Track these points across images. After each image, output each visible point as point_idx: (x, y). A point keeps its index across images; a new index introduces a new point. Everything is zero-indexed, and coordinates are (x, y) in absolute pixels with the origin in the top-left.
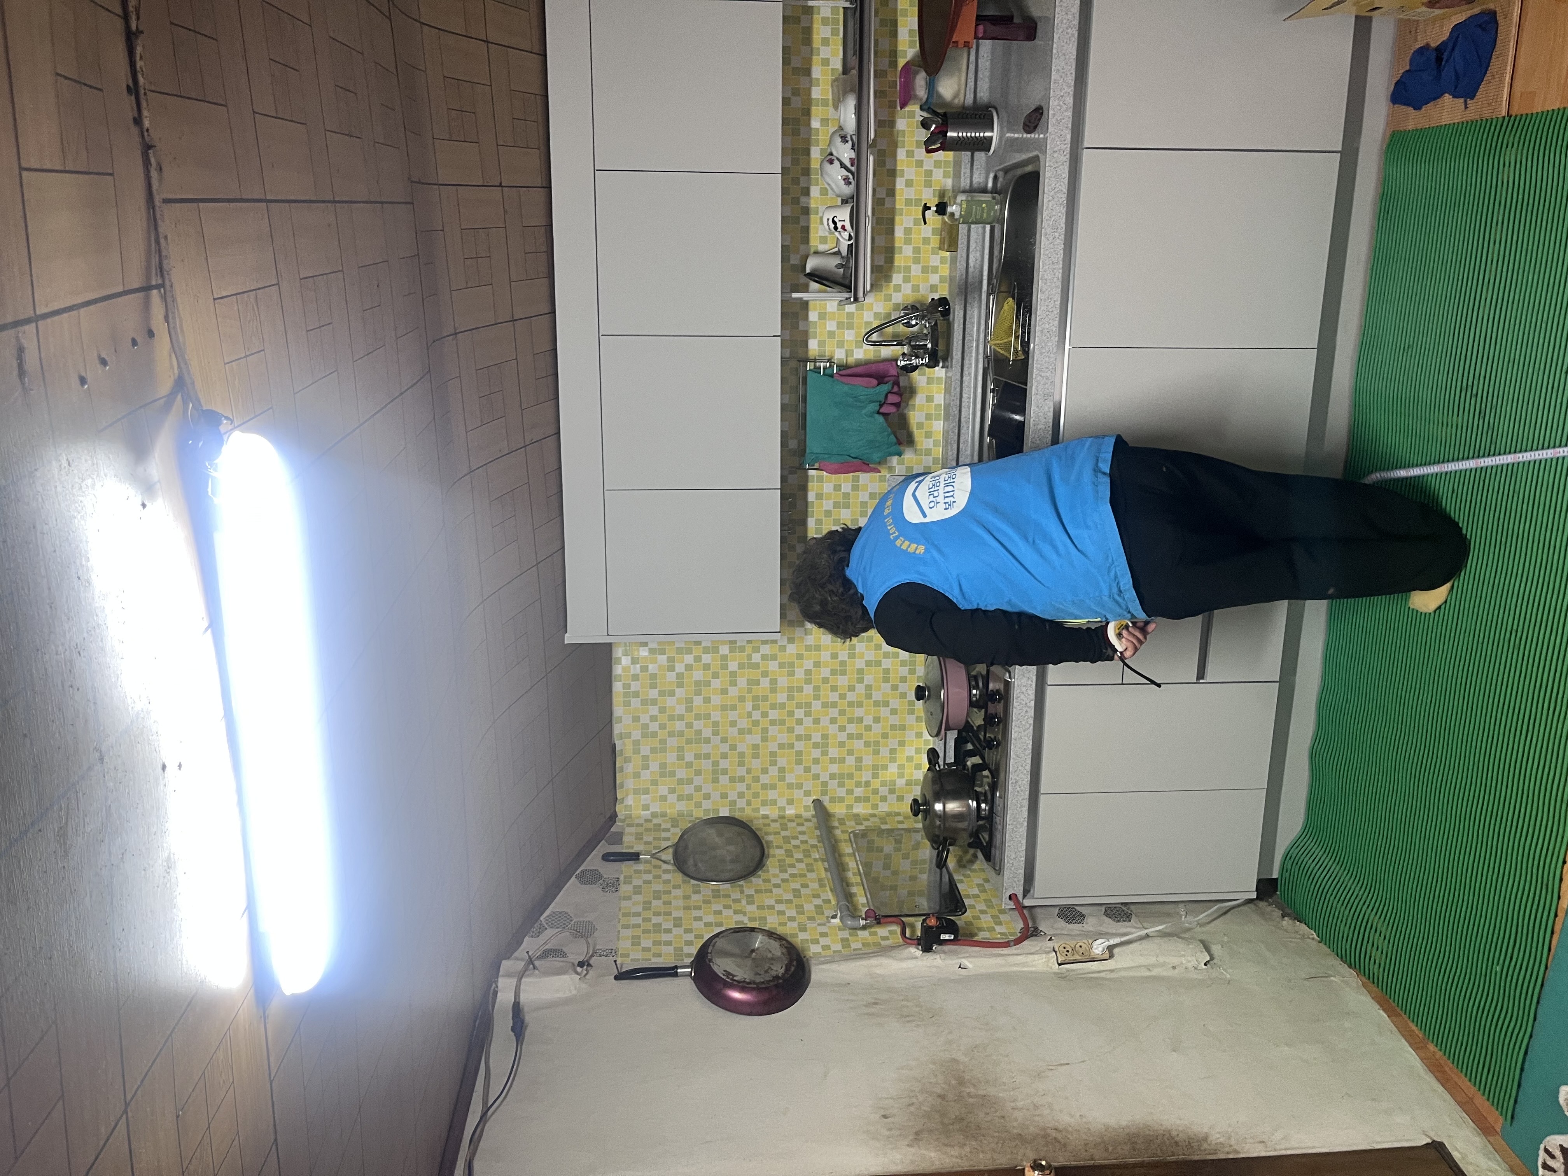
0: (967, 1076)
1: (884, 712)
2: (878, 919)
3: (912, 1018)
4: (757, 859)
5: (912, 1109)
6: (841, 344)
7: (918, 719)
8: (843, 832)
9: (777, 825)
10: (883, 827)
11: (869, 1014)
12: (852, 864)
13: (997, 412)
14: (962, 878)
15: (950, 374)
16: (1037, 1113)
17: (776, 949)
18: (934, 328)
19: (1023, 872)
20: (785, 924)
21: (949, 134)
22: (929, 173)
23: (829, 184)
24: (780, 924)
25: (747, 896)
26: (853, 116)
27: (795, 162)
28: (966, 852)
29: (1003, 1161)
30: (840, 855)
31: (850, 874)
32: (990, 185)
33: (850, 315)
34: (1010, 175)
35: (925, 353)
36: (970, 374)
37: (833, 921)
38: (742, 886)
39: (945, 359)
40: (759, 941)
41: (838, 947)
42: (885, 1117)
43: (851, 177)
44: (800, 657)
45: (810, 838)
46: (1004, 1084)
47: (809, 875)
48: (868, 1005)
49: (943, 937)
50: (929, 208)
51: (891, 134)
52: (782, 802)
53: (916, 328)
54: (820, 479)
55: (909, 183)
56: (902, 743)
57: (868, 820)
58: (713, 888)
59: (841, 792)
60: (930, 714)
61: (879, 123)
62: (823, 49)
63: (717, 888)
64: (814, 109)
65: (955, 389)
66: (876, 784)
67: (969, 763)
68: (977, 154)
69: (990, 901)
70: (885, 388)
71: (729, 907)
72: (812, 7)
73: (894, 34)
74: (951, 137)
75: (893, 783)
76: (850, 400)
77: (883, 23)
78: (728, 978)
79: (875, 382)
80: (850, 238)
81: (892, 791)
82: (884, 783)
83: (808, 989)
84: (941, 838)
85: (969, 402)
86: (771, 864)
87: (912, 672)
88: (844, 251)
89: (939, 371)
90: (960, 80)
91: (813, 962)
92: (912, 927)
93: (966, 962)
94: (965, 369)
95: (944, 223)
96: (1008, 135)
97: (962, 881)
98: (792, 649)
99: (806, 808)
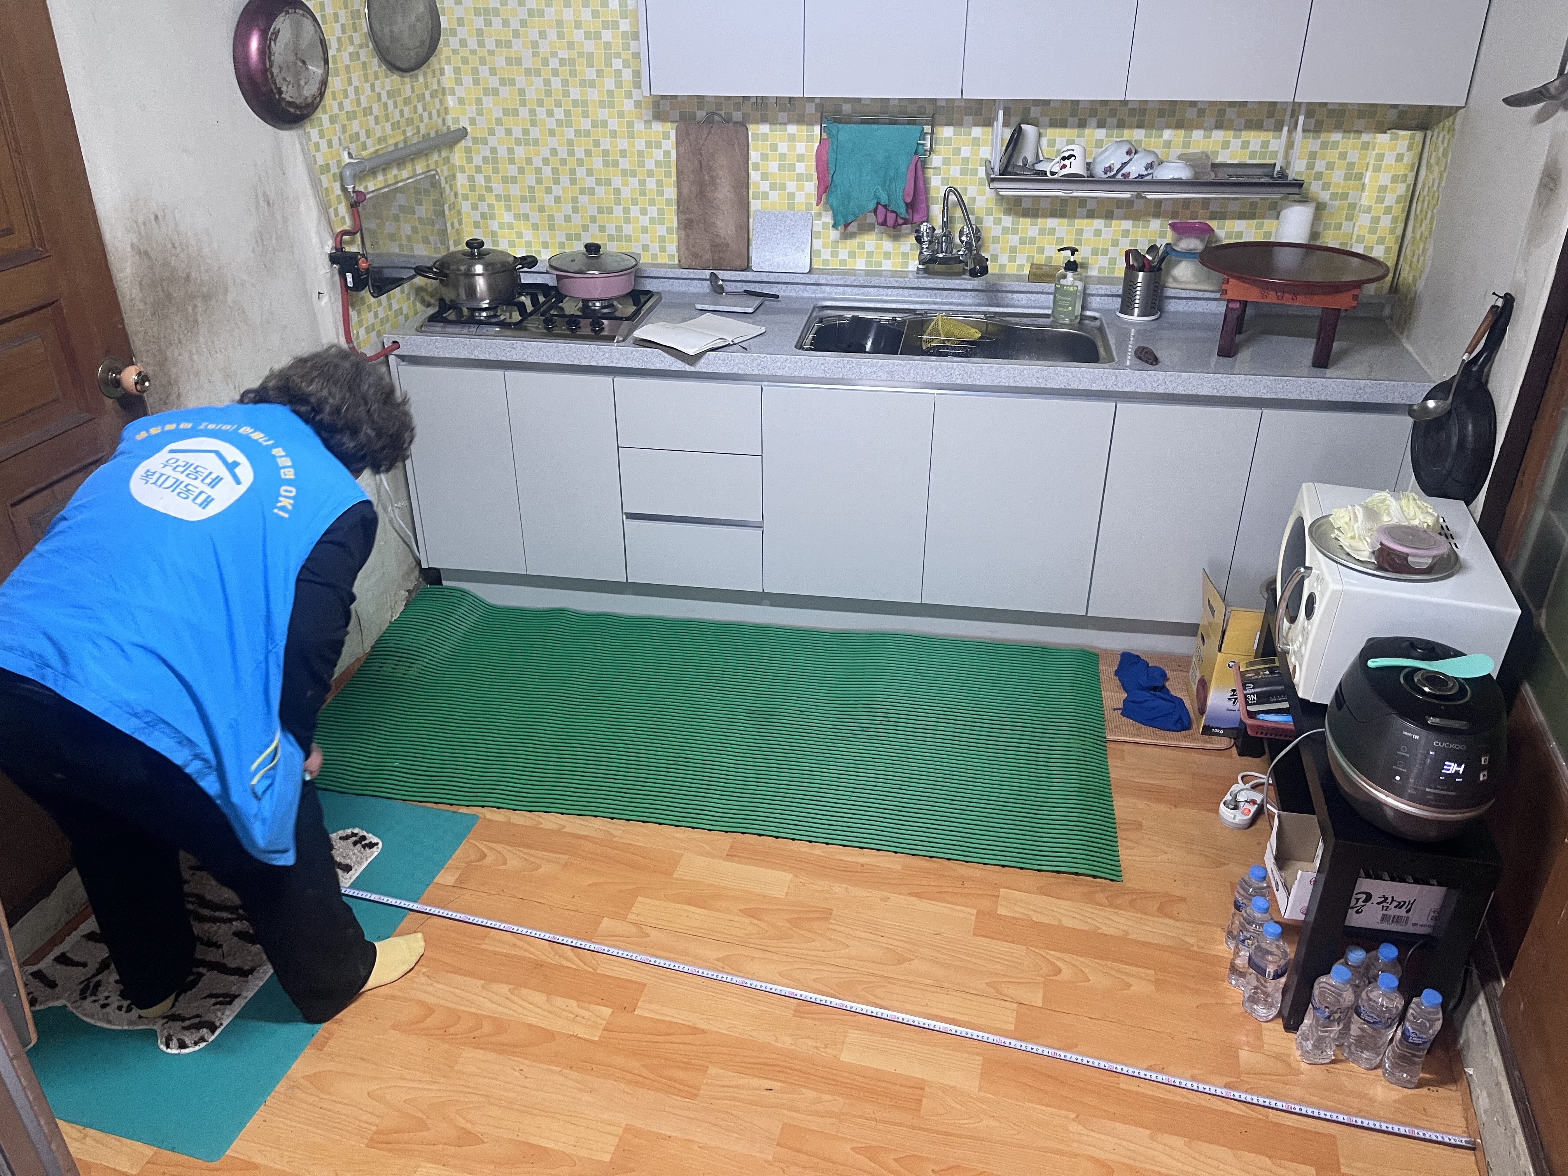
0: (213, 303)
1: (567, 208)
2: (356, 203)
3: (260, 243)
4: (399, 64)
5: (170, 246)
6: (947, 162)
7: (562, 245)
8: (436, 162)
9: (435, 87)
10: (446, 207)
11: (256, 196)
12: (405, 174)
13: (875, 324)
14: (406, 292)
15: (910, 275)
16: (192, 376)
17: (310, 90)
18: (957, 260)
19: (423, 354)
20: (334, 99)
21: (1141, 274)
22: (1105, 252)
23: (1106, 150)
24: (334, 93)
25: (358, 53)
26: (1171, 177)
27: (1132, 112)
28: (432, 296)
29: (137, 343)
30: (413, 160)
31: (395, 171)
32: (1088, 313)
33: (975, 172)
34: (1096, 332)
35: (933, 251)
36: (910, 296)
37: (346, 154)
38: (368, 46)
39: (926, 271)
40: (316, 69)
41: (320, 162)
42: (156, 217)
43: (1112, 173)
44: (621, 114)
45: (426, 125)
46: (212, 342)
47: (388, 126)
48: (265, 195)
49: (349, 276)
50: (1073, 254)
51: (1147, 214)
52: (460, 91)
53: (957, 240)
54: (810, 139)
55: (1098, 233)
56: (535, 227)
57: (451, 190)
58: (362, 11)
59: (477, 161)
60: (572, 257)
61: (1159, 202)
62: (1239, 142)
63: (362, 15)
64: (1181, 132)
65: (897, 282)
66: (490, 198)
67: (523, 298)
68: (1119, 300)
69: (388, 321)
70: (902, 211)
71: (344, 31)
72: (1281, 130)
73: (1242, 216)
74: (1138, 276)
75: (493, 217)
76: (891, 173)
77: (1254, 205)
78: (272, 34)
79: (909, 200)
80: (1053, 173)
81: (484, 216)
82: (491, 207)
83: (271, 128)
84: (447, 271)
85: (883, 295)
86: (394, 80)
87: (611, 238)
88: (1040, 167)
89: (914, 264)
90: (1189, 283)
91: (300, 131)
92: (352, 242)
93: (325, 300)
94: (915, 291)
95: (1057, 269)
96: (1133, 330)
97: (402, 292)
98: (628, 105)
99: (456, 120)
